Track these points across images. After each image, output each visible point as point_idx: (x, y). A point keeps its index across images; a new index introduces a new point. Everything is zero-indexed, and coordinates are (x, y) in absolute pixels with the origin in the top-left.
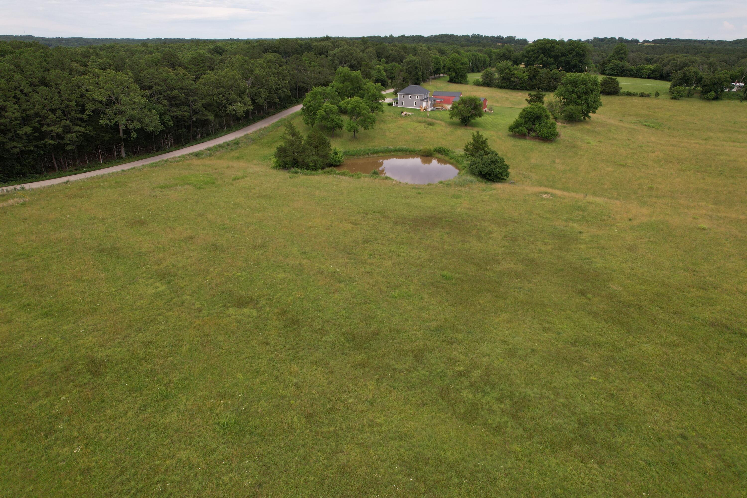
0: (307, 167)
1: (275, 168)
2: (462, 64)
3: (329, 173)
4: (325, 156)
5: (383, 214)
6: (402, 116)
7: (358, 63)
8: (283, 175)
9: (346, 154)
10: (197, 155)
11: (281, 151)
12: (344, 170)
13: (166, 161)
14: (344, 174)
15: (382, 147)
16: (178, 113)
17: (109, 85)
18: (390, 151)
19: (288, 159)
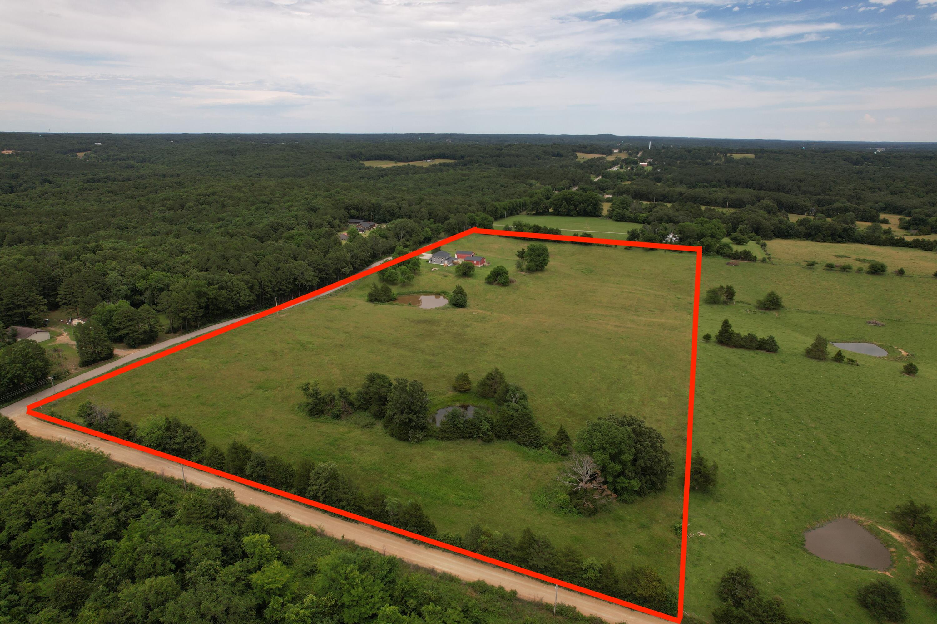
0: (381, 301)
1: (367, 301)
2: (489, 221)
3: (391, 304)
4: (389, 296)
5: (408, 319)
6: (431, 271)
7: (412, 230)
8: (371, 305)
9: (399, 294)
10: (331, 295)
11: (370, 295)
12: (397, 302)
13: (319, 298)
14: (396, 304)
15: (417, 291)
16: (322, 276)
17: (300, 268)
18: (420, 292)
19: (373, 298)
